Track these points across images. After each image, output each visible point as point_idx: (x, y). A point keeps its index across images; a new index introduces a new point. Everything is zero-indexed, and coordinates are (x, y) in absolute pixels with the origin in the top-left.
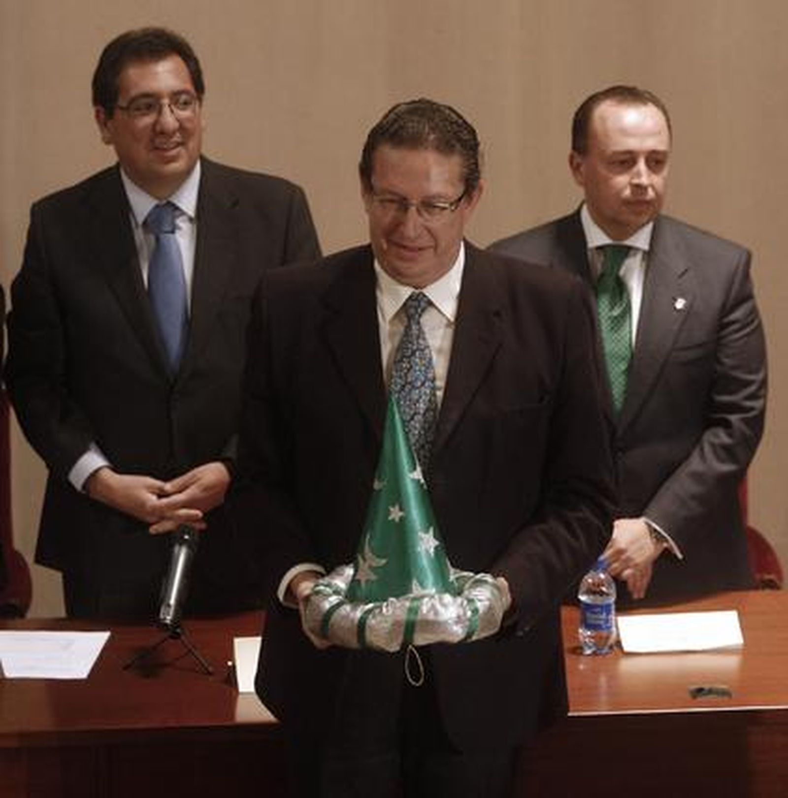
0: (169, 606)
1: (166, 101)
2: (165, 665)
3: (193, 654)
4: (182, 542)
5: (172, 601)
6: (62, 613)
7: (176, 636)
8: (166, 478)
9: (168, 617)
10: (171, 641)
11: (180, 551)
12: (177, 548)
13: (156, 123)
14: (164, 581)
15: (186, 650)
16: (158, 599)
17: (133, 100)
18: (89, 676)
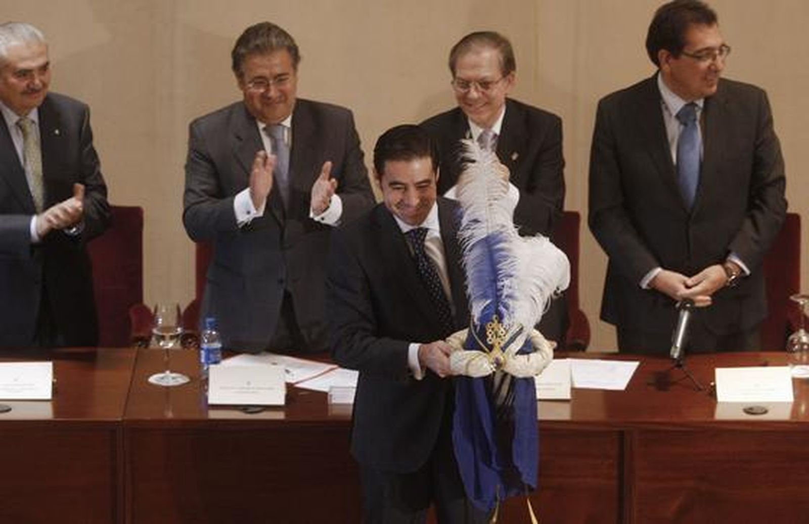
0: (676, 347)
1: (717, 52)
2: (674, 383)
3: (690, 378)
4: (685, 309)
5: (678, 345)
6: (616, 350)
7: (679, 366)
8: (690, 275)
9: (676, 355)
10: (676, 369)
11: (684, 314)
12: (682, 313)
13: (712, 64)
14: (674, 332)
15: (684, 376)
16: (670, 342)
17: (700, 51)
18: (626, 389)
